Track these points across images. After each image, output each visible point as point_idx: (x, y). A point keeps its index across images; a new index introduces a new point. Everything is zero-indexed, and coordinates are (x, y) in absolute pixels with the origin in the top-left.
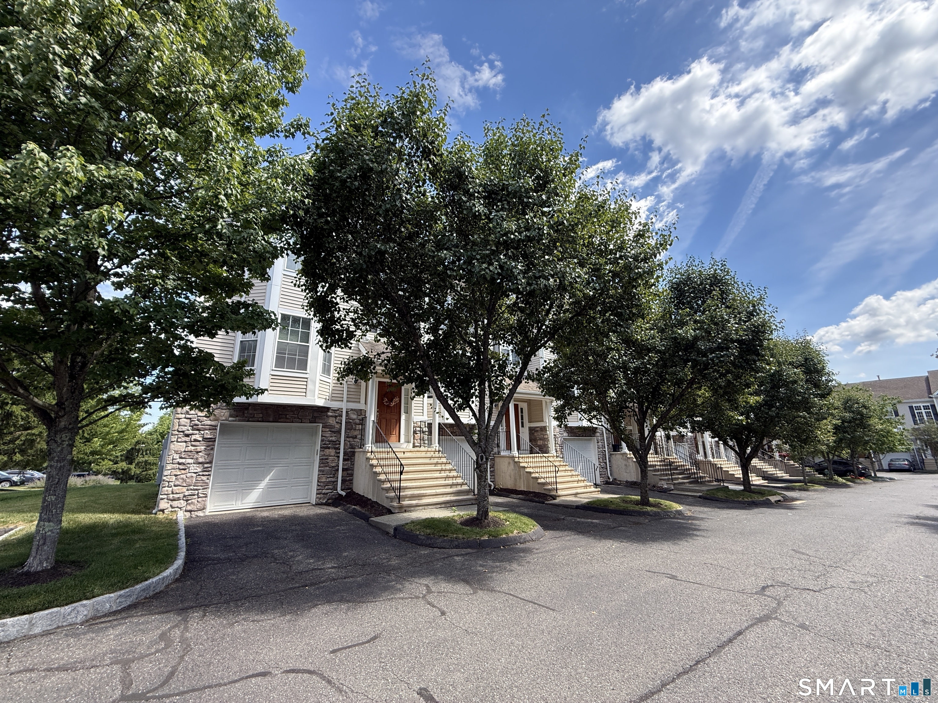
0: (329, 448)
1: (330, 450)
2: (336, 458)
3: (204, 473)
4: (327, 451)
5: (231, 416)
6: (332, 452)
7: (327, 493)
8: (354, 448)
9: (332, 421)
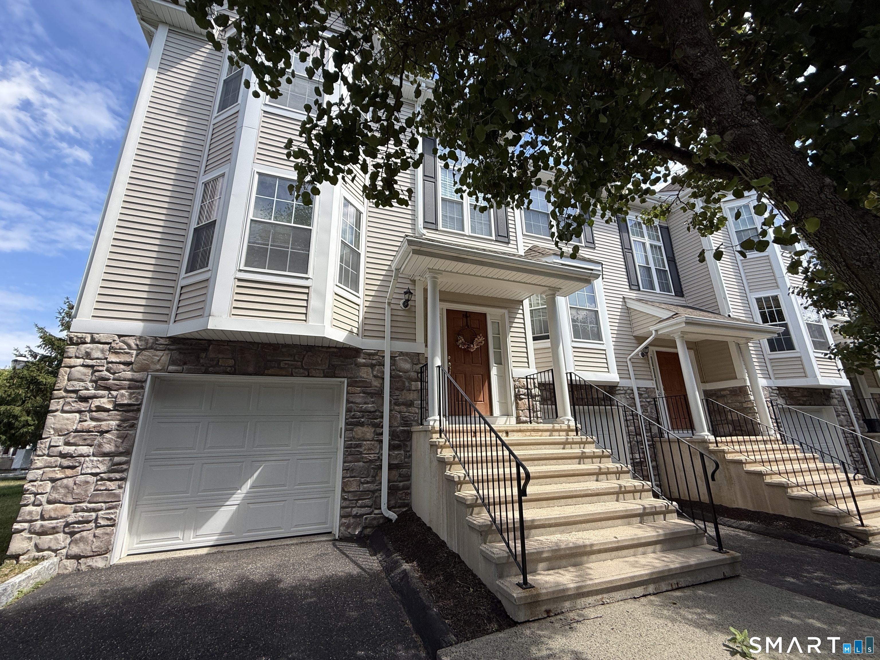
0: (362, 425)
1: (365, 429)
2: (376, 444)
3: (112, 475)
4: (359, 431)
5: (172, 362)
6: (368, 432)
7: (362, 515)
8: (410, 425)
9: (365, 374)
